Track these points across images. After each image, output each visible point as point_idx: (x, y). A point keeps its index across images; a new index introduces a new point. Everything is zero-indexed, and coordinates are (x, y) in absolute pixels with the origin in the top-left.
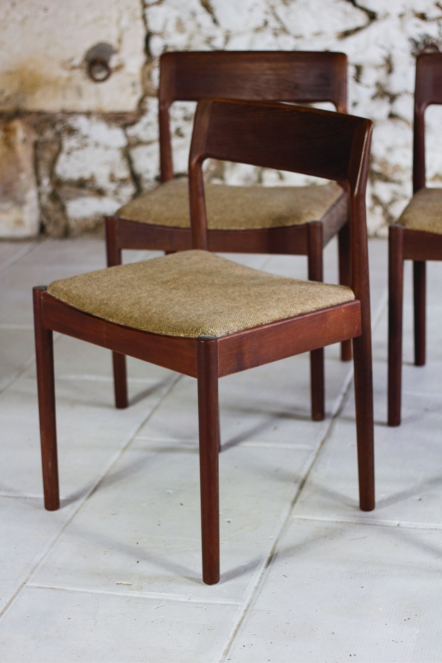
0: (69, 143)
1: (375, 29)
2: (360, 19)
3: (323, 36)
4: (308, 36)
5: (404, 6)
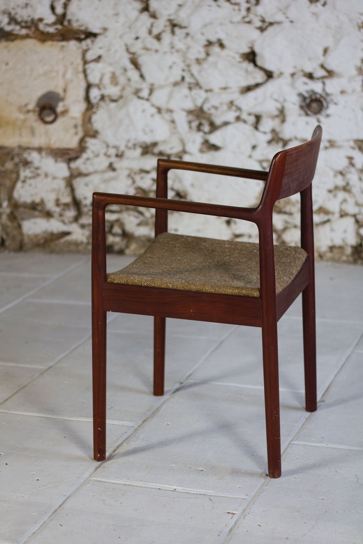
0: (25, 173)
1: (271, 86)
2: (259, 77)
3: (228, 90)
4: (216, 90)
5: (295, 67)
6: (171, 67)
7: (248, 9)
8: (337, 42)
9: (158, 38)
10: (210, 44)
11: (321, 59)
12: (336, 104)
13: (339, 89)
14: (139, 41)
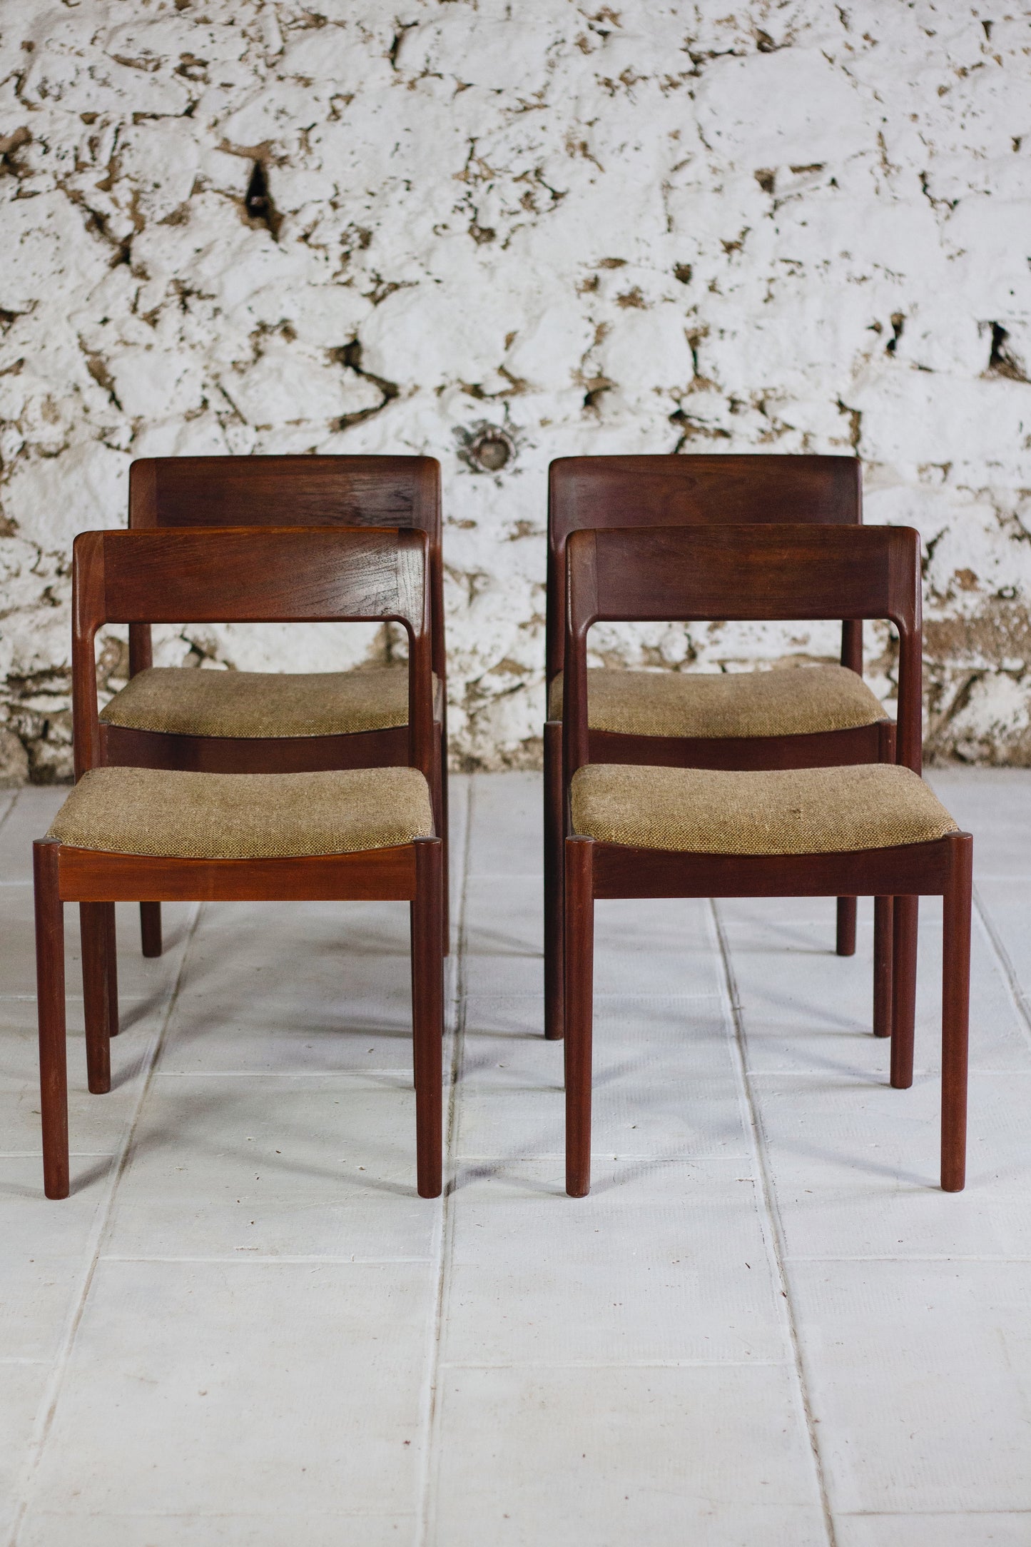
1: (395, 412)
2: (370, 396)
3: (303, 425)
4: (279, 425)
5: (444, 374)
6: (179, 381)
7: (346, 256)
8: (534, 320)
9: (152, 319)
10: (263, 328)
11: (501, 357)
12: (533, 447)
13: (538, 417)
14: (110, 326)
